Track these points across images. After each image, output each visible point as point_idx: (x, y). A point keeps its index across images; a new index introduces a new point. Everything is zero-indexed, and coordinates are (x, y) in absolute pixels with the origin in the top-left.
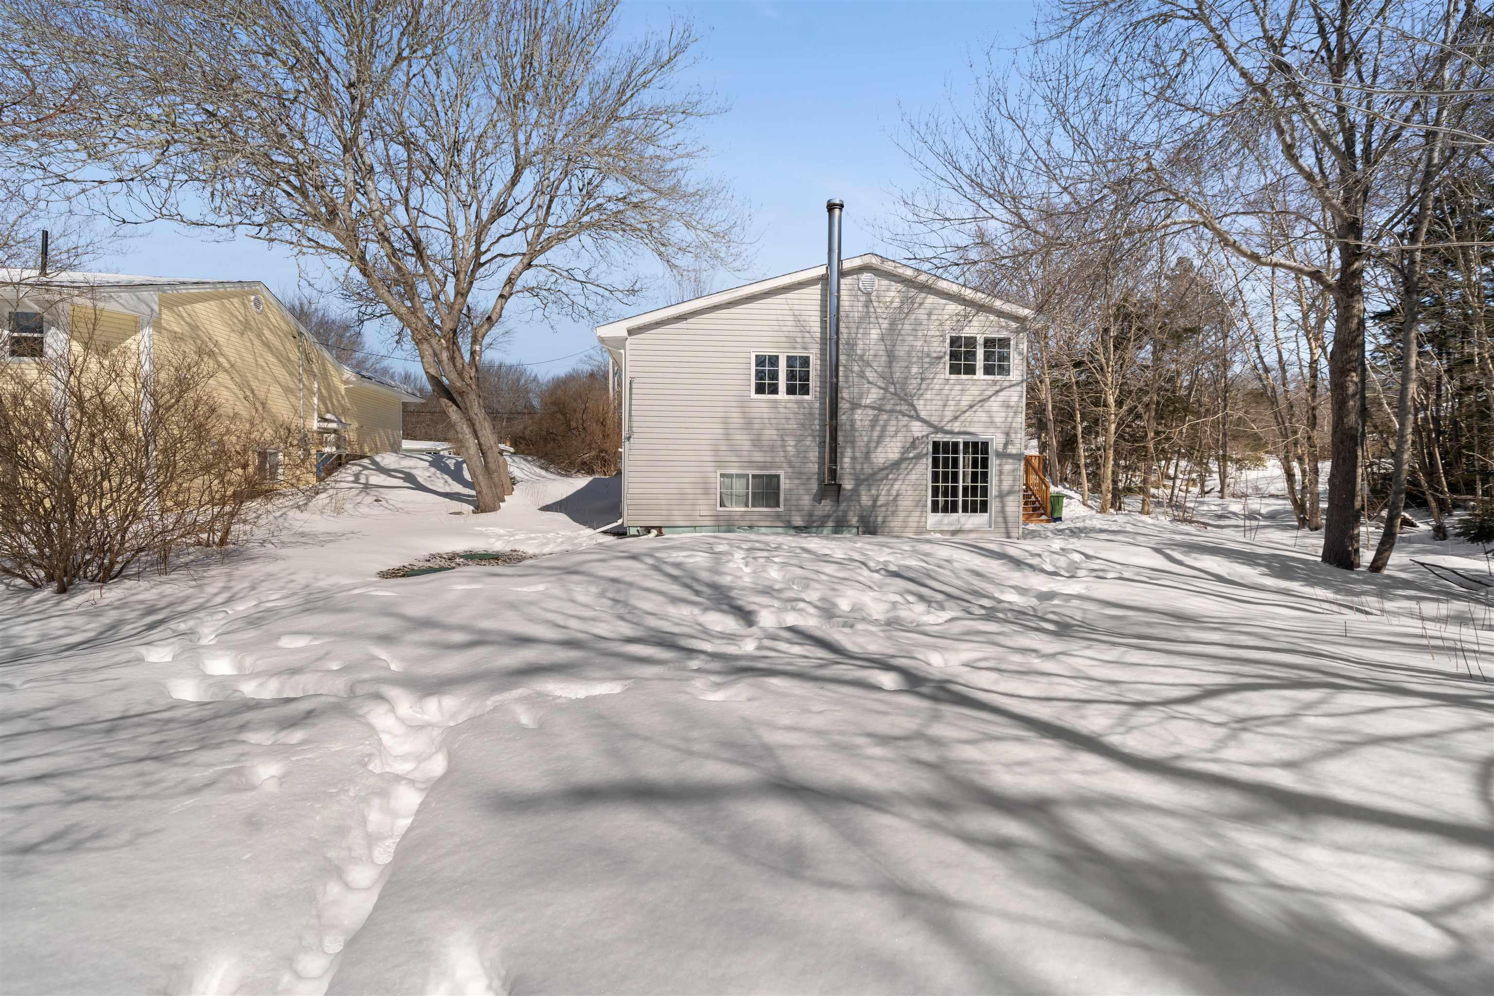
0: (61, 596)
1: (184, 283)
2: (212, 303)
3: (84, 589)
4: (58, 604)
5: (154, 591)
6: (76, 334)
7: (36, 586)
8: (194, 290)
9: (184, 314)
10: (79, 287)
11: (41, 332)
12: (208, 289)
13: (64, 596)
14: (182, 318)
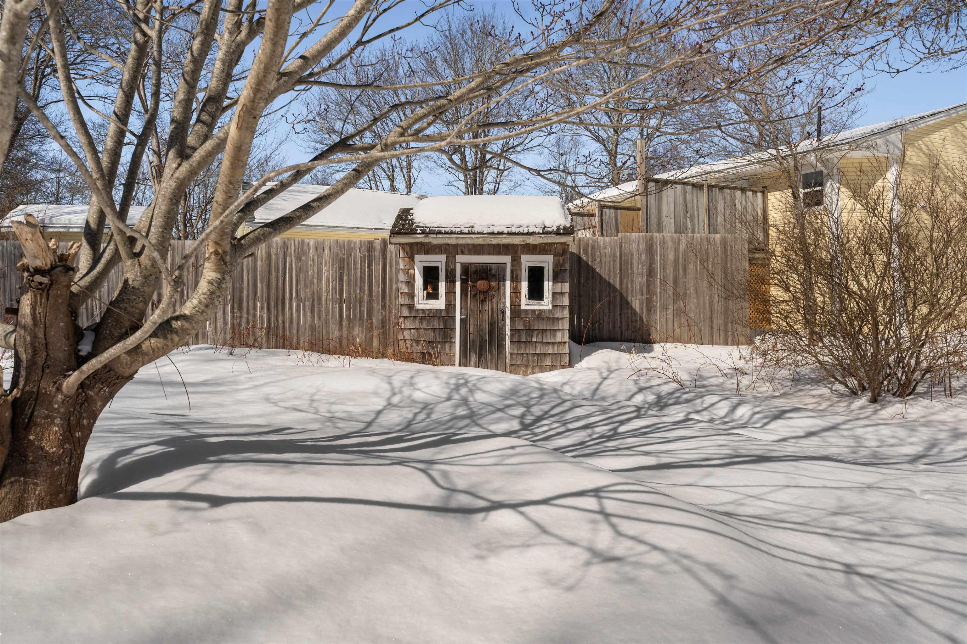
0: (875, 405)
1: (922, 118)
2: (946, 130)
3: (890, 402)
4: (875, 412)
5: (948, 413)
6: (843, 182)
7: (854, 393)
8: (931, 122)
9: (923, 147)
10: (848, 143)
11: (821, 184)
12: (943, 118)
13: (878, 406)
14: (921, 150)
